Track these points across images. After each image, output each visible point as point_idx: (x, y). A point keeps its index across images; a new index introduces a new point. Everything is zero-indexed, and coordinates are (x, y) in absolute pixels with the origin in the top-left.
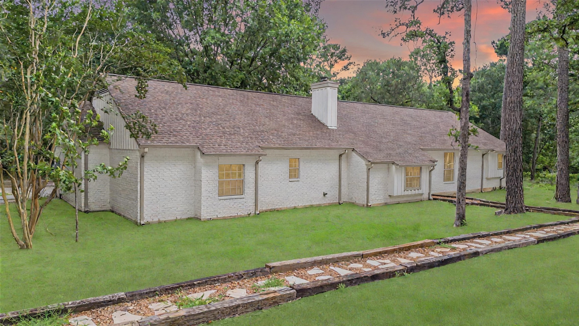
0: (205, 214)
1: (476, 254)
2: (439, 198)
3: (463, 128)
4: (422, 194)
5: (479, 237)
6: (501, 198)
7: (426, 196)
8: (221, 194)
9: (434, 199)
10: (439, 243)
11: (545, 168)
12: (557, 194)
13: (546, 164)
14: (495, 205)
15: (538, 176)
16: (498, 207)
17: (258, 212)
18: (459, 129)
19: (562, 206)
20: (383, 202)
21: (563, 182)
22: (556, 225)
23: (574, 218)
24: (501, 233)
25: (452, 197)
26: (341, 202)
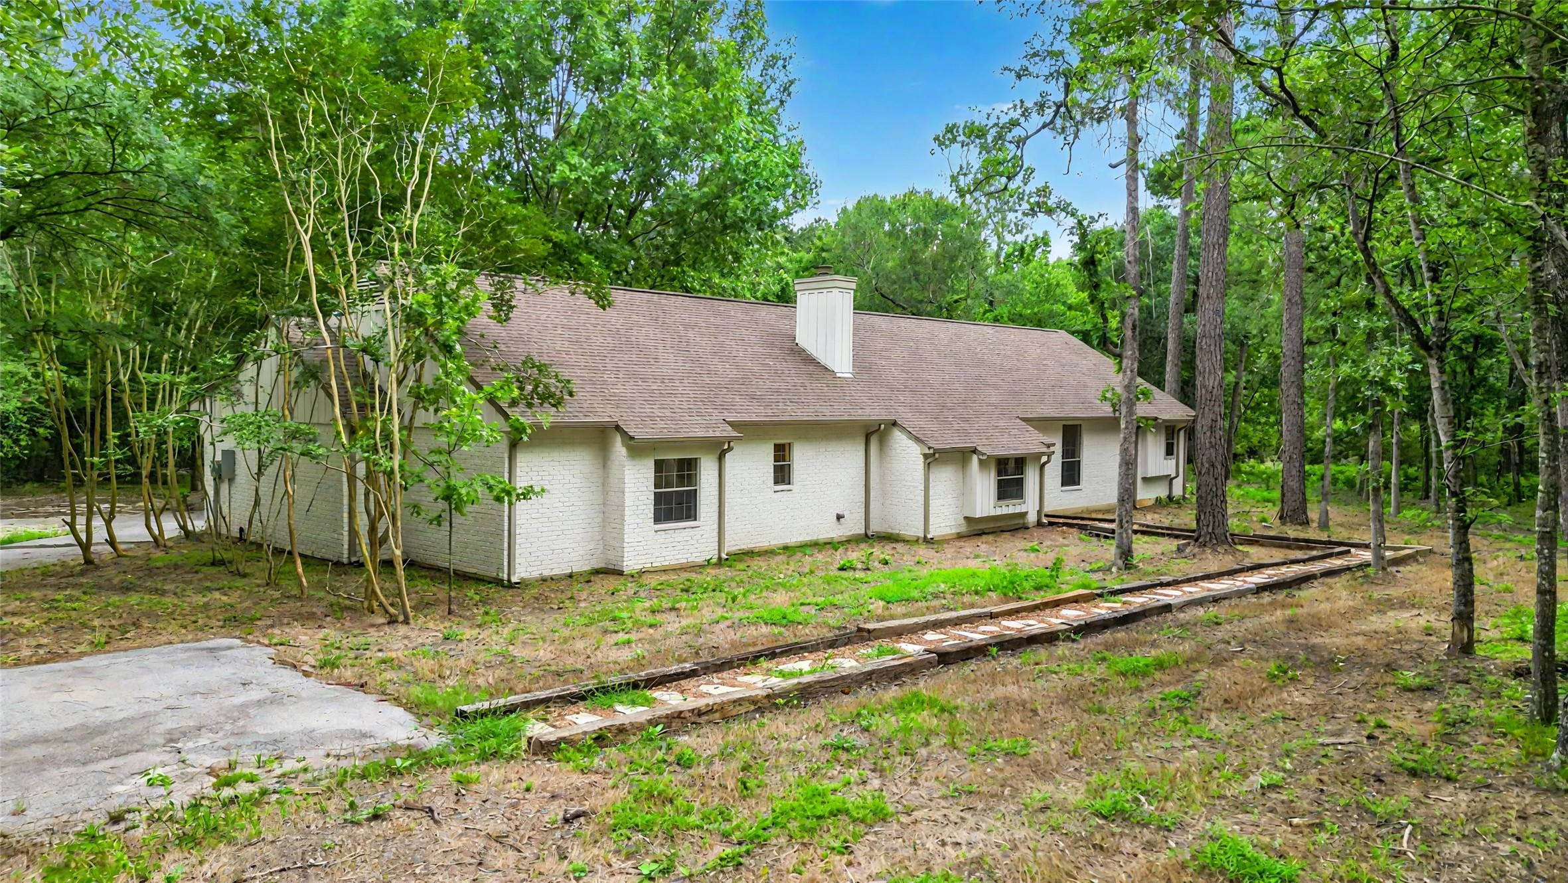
0: (631, 564)
1: (1167, 608)
2: (1061, 521)
3: (1127, 388)
4: (1024, 515)
5: (1162, 585)
6: (1187, 518)
7: (1032, 518)
8: (657, 519)
9: (1051, 524)
10: (1100, 596)
11: (1252, 453)
12: (1282, 509)
13: (1255, 440)
14: (1170, 533)
15: (1239, 471)
16: (1177, 537)
17: (724, 556)
18: (1119, 390)
19: (1292, 532)
20: (954, 531)
21: (1293, 484)
22: (1284, 564)
23: (1315, 553)
24: (1196, 579)
25: (1082, 519)
26: (870, 533)
